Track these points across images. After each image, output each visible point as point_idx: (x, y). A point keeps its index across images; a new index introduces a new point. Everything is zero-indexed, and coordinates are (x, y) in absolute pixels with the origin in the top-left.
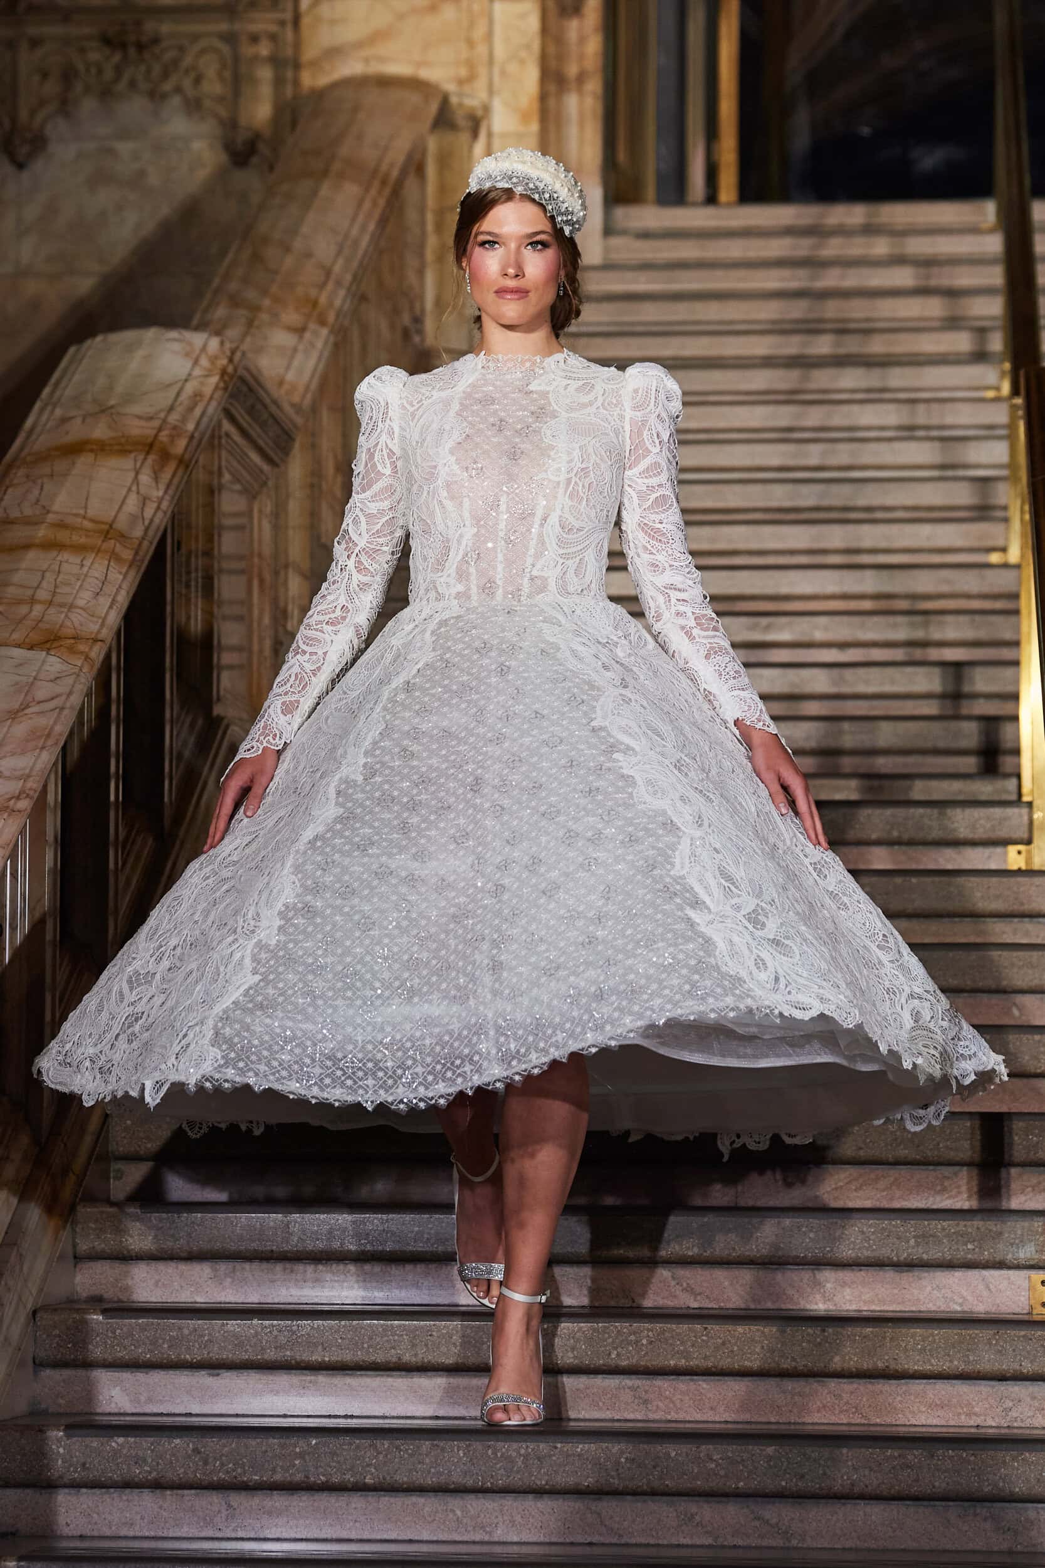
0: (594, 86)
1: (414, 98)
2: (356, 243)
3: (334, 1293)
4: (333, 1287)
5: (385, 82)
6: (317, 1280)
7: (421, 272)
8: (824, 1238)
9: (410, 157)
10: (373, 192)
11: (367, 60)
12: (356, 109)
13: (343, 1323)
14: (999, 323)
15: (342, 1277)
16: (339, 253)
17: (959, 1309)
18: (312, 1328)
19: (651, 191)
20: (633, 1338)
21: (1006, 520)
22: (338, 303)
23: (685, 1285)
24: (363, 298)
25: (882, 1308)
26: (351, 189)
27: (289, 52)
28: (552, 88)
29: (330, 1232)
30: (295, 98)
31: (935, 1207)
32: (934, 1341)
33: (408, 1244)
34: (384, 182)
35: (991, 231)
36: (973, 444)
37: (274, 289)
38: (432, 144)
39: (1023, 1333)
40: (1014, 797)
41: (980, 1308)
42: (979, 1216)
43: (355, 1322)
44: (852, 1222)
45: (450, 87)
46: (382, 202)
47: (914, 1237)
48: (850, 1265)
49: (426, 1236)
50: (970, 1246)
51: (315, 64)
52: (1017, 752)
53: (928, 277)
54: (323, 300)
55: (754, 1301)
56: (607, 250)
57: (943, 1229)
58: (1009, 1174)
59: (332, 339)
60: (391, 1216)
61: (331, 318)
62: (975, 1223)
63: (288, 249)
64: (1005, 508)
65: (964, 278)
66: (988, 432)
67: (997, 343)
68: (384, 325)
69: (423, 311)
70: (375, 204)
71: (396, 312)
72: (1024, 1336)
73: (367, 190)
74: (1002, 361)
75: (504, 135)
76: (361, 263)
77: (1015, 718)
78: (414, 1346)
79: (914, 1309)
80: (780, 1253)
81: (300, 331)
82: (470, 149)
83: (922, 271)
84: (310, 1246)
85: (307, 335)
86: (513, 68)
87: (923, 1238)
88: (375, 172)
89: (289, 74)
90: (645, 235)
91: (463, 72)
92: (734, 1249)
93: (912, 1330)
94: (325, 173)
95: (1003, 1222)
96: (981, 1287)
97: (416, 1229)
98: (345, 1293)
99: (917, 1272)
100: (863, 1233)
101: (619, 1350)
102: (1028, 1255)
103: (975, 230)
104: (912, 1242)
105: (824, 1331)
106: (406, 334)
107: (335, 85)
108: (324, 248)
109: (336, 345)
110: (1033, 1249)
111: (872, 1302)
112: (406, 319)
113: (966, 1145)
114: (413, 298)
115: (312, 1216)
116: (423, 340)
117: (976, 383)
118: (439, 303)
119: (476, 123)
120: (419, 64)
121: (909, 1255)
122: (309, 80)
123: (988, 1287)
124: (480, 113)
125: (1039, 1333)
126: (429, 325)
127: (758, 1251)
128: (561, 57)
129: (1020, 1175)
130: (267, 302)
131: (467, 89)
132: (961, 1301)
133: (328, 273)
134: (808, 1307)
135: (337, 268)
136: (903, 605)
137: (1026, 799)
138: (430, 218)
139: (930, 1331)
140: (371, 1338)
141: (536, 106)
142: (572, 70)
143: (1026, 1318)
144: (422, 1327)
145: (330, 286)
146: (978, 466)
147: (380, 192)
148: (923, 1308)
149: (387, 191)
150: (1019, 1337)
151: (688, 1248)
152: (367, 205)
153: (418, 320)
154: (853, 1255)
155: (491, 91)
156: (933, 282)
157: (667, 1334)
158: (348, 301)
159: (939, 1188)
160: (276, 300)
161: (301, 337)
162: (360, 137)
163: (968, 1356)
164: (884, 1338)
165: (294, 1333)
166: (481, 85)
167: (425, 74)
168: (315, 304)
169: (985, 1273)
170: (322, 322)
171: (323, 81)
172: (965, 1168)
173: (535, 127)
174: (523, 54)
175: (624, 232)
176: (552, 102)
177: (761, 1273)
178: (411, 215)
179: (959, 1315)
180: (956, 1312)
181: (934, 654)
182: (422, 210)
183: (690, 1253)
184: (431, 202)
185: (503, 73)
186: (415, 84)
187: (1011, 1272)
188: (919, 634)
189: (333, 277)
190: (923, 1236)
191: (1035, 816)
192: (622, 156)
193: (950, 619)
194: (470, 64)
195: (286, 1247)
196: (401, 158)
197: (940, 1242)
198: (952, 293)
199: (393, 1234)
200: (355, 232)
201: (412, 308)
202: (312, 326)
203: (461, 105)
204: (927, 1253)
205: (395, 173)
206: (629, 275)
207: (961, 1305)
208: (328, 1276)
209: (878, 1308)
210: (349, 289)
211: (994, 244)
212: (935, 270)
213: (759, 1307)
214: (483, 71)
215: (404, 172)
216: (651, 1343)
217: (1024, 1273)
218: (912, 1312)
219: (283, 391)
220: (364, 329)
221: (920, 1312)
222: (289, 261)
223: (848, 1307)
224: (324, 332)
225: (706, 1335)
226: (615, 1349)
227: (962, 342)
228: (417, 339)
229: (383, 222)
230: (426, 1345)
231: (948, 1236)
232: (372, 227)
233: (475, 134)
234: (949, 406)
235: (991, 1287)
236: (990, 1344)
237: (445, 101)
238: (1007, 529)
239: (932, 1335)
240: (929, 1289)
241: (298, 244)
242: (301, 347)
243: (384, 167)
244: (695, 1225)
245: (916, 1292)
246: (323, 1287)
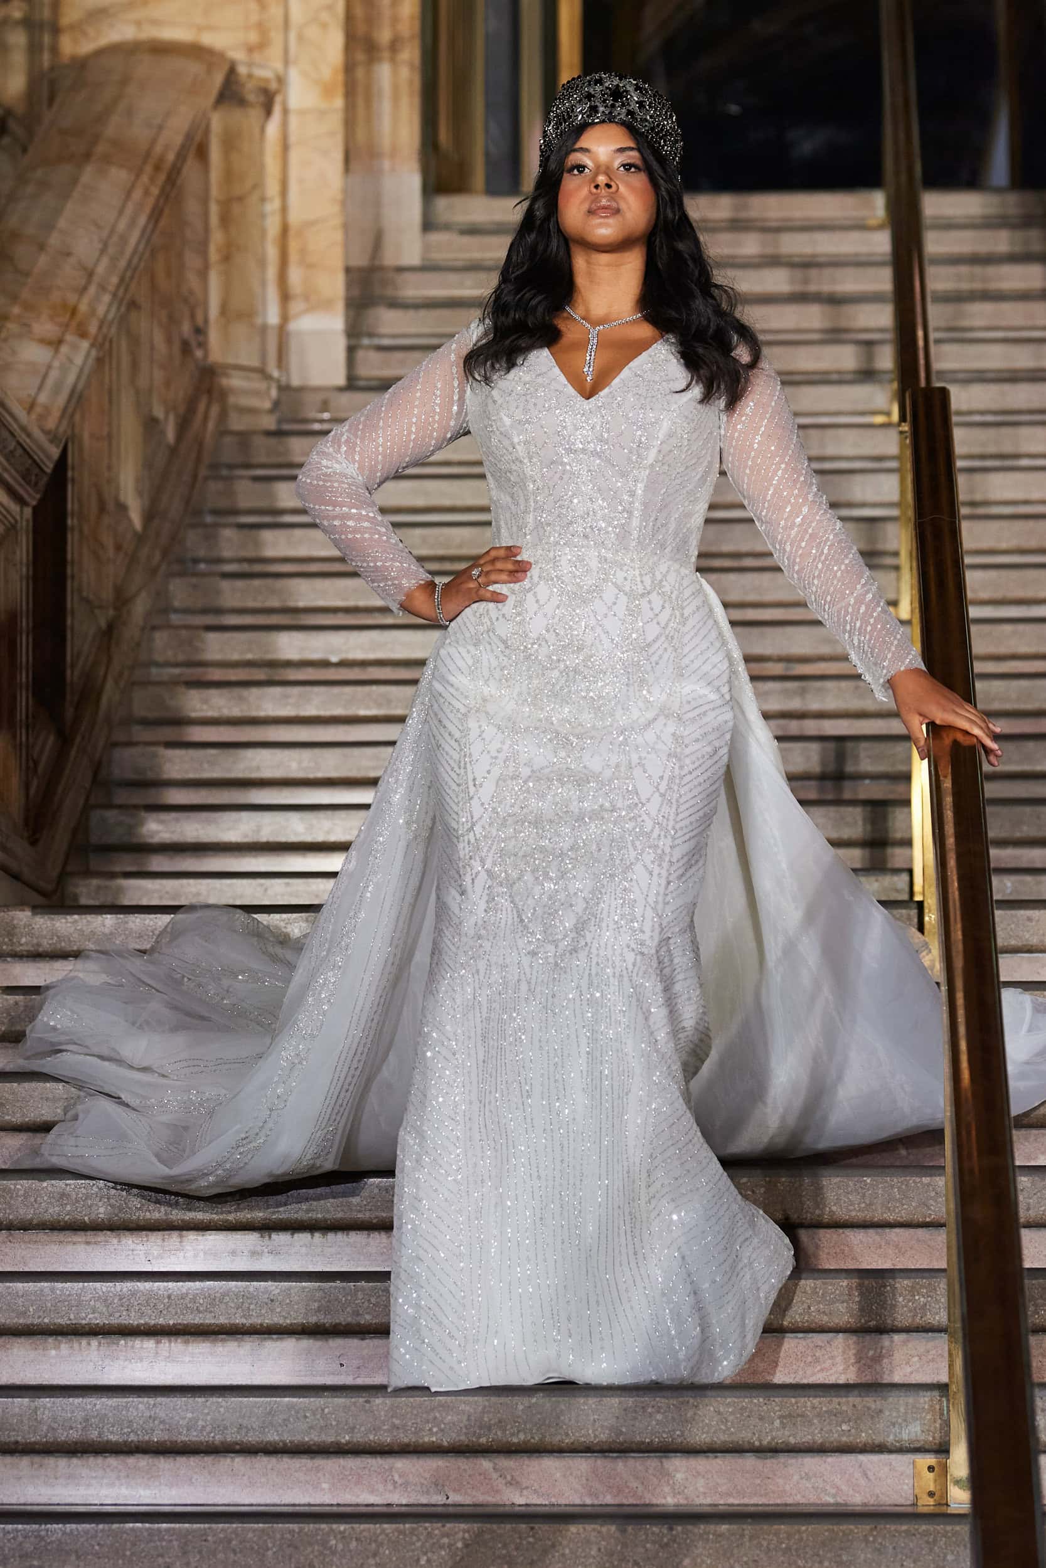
0: (411, 54)
1: (194, 68)
2: (124, 239)
3: (91, 1491)
4: (89, 1485)
5: (161, 49)
6: (70, 1477)
7: (203, 274)
8: (673, 1418)
9: (189, 137)
10: (145, 178)
11: (138, 23)
12: (125, 81)
13: (101, 1526)
14: (889, 336)
15: (100, 1473)
16: (103, 251)
17: (832, 1501)
18: (64, 1533)
19: (479, 177)
20: (445, 1540)
21: (897, 568)
22: (101, 310)
23: (509, 1478)
24: (133, 305)
25: (742, 1502)
26: (119, 175)
27: (47, 13)
28: (360, 56)
29: (86, 1420)
30: (52, 68)
31: (805, 1381)
32: (801, 1539)
33: (180, 1434)
34: (157, 168)
35: (880, 227)
36: (858, 478)
37: (25, 294)
38: (217, 122)
39: (904, 1528)
40: (906, 897)
41: (857, 1499)
42: (856, 1392)
43: (115, 1526)
44: (706, 1400)
45: (238, 55)
46: (155, 191)
47: (780, 1417)
48: (705, 1452)
49: (200, 1423)
50: (845, 1427)
51: (77, 28)
52: (908, 843)
53: (806, 281)
54: (83, 307)
55: (590, 1495)
56: (426, 248)
57: (814, 1408)
58: (892, 1342)
59: (94, 353)
60: (159, 1399)
61: (93, 329)
62: (850, 1399)
63: (42, 247)
64: (896, 554)
65: (848, 283)
66: (876, 464)
67: (886, 359)
68: (159, 338)
69: (206, 321)
70: (147, 193)
71: (173, 320)
72: (906, 1531)
73: (138, 176)
74: (891, 381)
75: (302, 112)
76: (130, 261)
77: (907, 803)
78: (185, 1553)
79: (779, 1501)
80: (621, 1439)
81: (56, 344)
82: (263, 130)
83: (799, 273)
84: (62, 1436)
85: (64, 349)
86: (312, 32)
87: (789, 1418)
88: (148, 154)
89: (47, 39)
90: (472, 230)
91: (253, 37)
92: (567, 1435)
93: (776, 1527)
94: (87, 156)
95: (885, 1399)
96: (857, 1475)
97: (189, 1415)
98: (104, 1492)
99: (782, 1458)
100: (719, 1413)
101: (430, 1555)
102: (913, 1436)
103: (861, 227)
104: (777, 1423)
105: (671, 1529)
106: (186, 349)
107: (100, 53)
108: (85, 246)
109: (99, 361)
110: (918, 1429)
111: (729, 1495)
112: (186, 328)
113: (842, 1307)
114: (195, 305)
115: (65, 1400)
116: (206, 355)
117: (860, 407)
118: (224, 310)
119: (268, 99)
120: (200, 29)
121: (773, 1439)
122: (71, 47)
123: (865, 1475)
124: (273, 86)
125: (924, 1527)
126: (214, 337)
127: (596, 1436)
128: (371, 20)
129: (905, 1342)
130: (16, 310)
131: (257, 57)
132: (833, 1491)
133: (90, 274)
134: (655, 1501)
135: (101, 269)
136: (777, 669)
137: (918, 898)
138: (214, 209)
139: (796, 1527)
140: (134, 1544)
141: (340, 77)
142: (384, 36)
143: (910, 1510)
144: (195, 1531)
145: (92, 290)
146: (863, 505)
147: (152, 180)
148: (790, 1501)
149: (162, 177)
150: (900, 1533)
151: (512, 1435)
152: (137, 194)
153: (200, 331)
154: (708, 1440)
155: (286, 62)
156: (813, 288)
157: (487, 1536)
158: (113, 310)
159: (809, 1359)
160: (28, 307)
161: (57, 351)
162: (129, 113)
163: (840, 1556)
164: (742, 1536)
165: (42, 1538)
166: (274, 53)
167: (208, 39)
168: (74, 311)
169: (863, 1458)
170: (83, 335)
171: (86, 47)
172: (841, 1334)
173: (339, 102)
174: (325, 16)
175: (447, 227)
176: (360, 73)
177: (599, 1462)
178: (192, 207)
179: (831, 1509)
180: (829, 1505)
181: (811, 727)
182: (205, 200)
183: (515, 1440)
184: (215, 192)
185: (301, 38)
186: (196, 51)
187: (893, 1457)
188: (795, 704)
189: (96, 279)
190: (790, 1415)
191: (927, 919)
192: (444, 136)
193: (829, 684)
194: (262, 28)
195: (33, 1438)
196: (179, 140)
197: (811, 1423)
198: (834, 300)
199: (162, 1422)
200: (122, 225)
201: (193, 316)
202: (69, 338)
203: (250, 76)
204: (794, 1436)
205: (171, 157)
206: (453, 277)
207: (834, 1496)
208: (85, 1472)
209: (736, 1502)
210: (115, 295)
211: (881, 243)
212: (813, 273)
213: (596, 1502)
214: (276, 37)
215: (181, 156)
216: (466, 1546)
217: (910, 1457)
218: (778, 1505)
219: (34, 416)
220: (134, 341)
221: (786, 1505)
222: (43, 260)
223: (698, 1501)
224: (85, 345)
225: (533, 1536)
226: (425, 1554)
227: (846, 358)
228: (199, 354)
229: (156, 215)
230: (200, 1552)
231: (819, 1415)
232: (142, 220)
233: (268, 111)
234: (830, 432)
235: (870, 1474)
236: (867, 1541)
237: (232, 71)
238: (898, 579)
239: (799, 1531)
240: (796, 1477)
241: (54, 240)
242: (56, 364)
243: (158, 149)
244: (521, 1407)
245: (781, 1481)
246: (78, 1485)
